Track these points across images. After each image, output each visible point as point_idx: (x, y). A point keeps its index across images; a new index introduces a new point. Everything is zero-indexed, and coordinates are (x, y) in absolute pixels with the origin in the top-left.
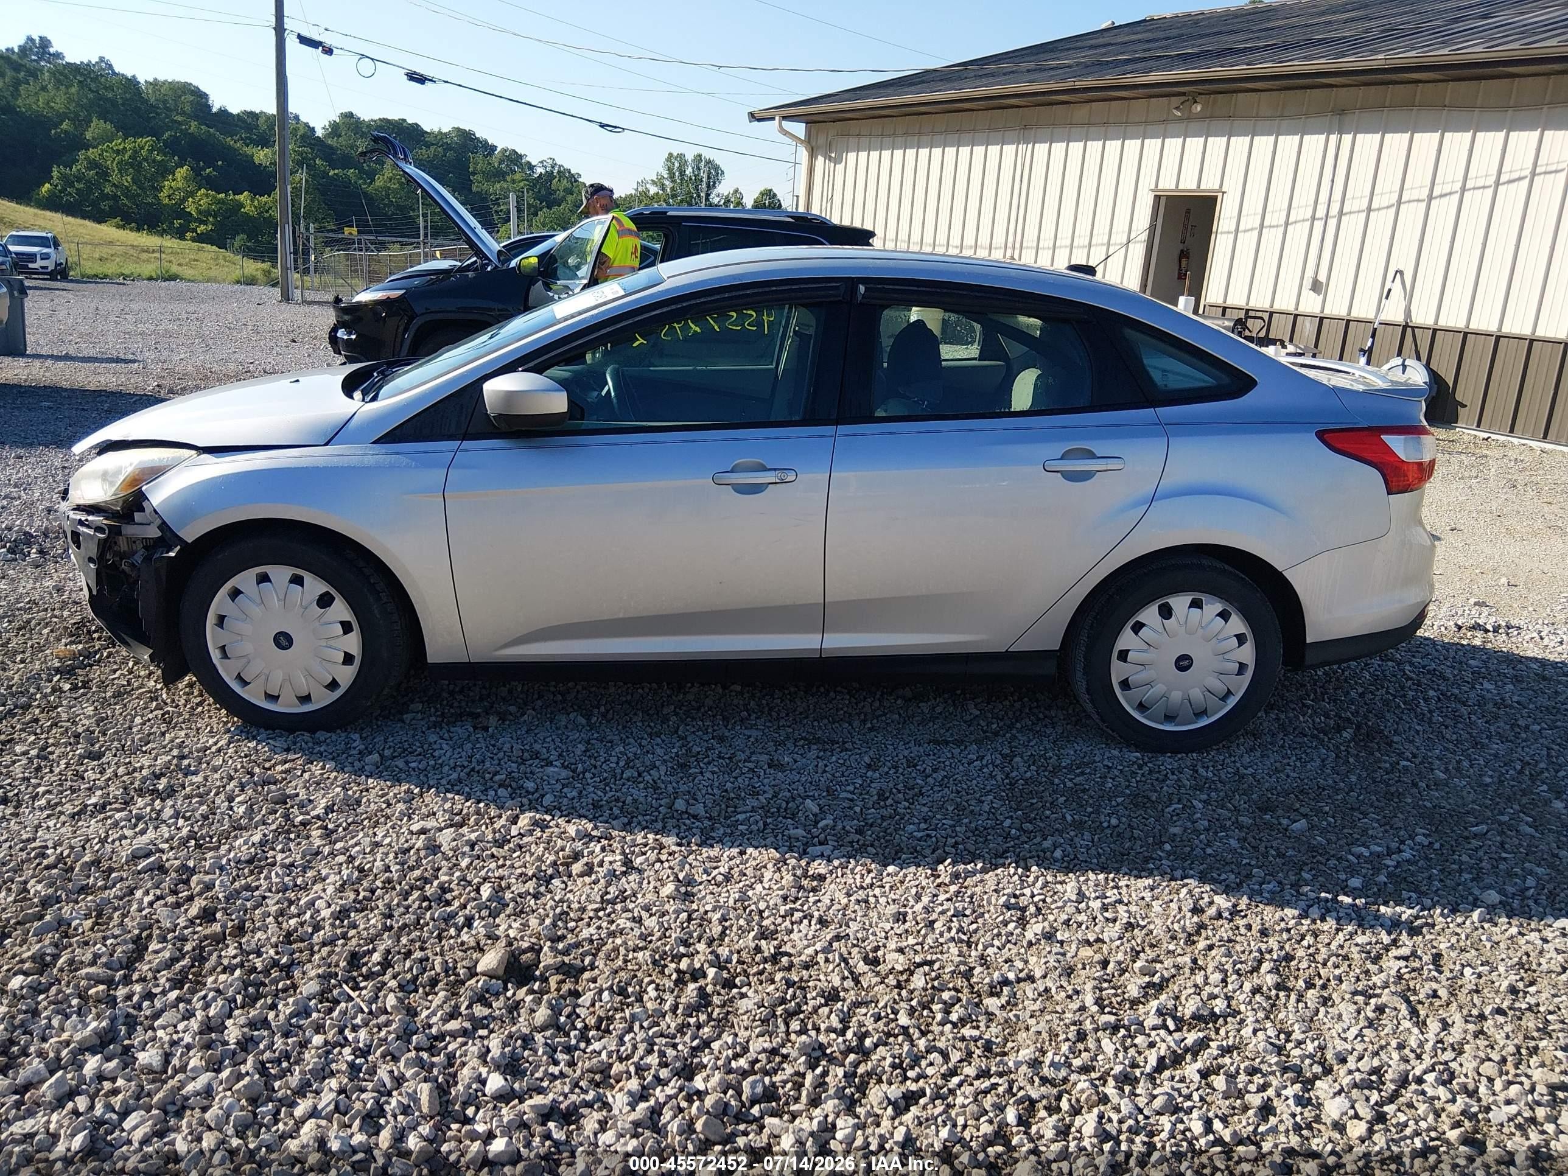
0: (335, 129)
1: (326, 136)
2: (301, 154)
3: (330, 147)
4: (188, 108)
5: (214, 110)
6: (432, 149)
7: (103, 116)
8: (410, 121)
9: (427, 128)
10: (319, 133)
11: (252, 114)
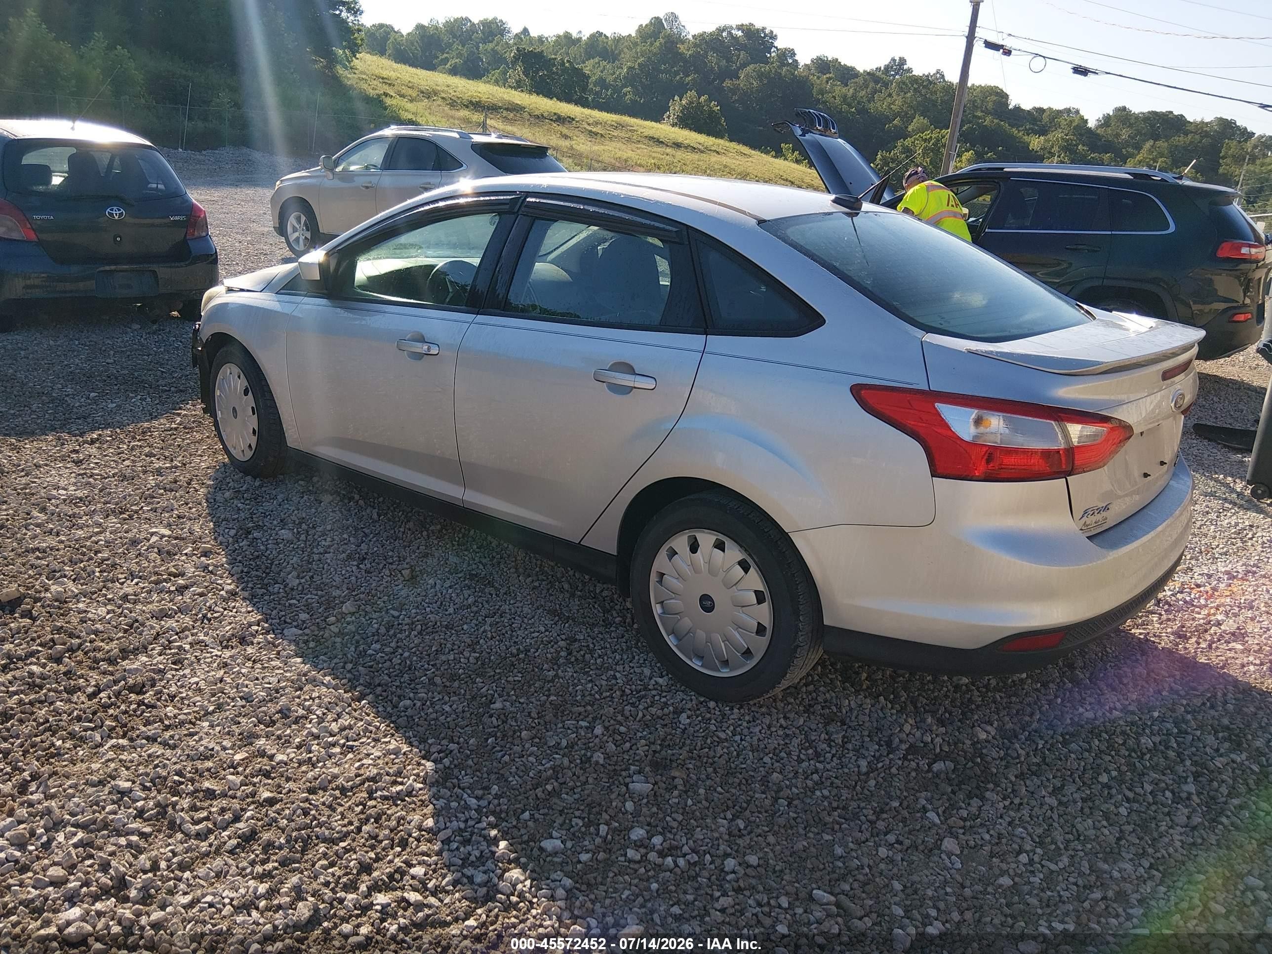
0: (1107, 121)
1: (1097, 127)
2: (1067, 141)
3: (1098, 135)
4: (990, 106)
5: (1011, 107)
6: (1190, 137)
7: (923, 114)
8: (1176, 113)
9: (1190, 118)
10: (1092, 124)
11: (1041, 111)
